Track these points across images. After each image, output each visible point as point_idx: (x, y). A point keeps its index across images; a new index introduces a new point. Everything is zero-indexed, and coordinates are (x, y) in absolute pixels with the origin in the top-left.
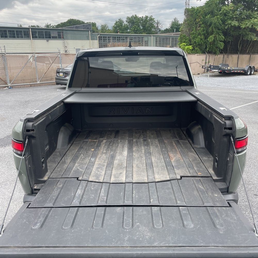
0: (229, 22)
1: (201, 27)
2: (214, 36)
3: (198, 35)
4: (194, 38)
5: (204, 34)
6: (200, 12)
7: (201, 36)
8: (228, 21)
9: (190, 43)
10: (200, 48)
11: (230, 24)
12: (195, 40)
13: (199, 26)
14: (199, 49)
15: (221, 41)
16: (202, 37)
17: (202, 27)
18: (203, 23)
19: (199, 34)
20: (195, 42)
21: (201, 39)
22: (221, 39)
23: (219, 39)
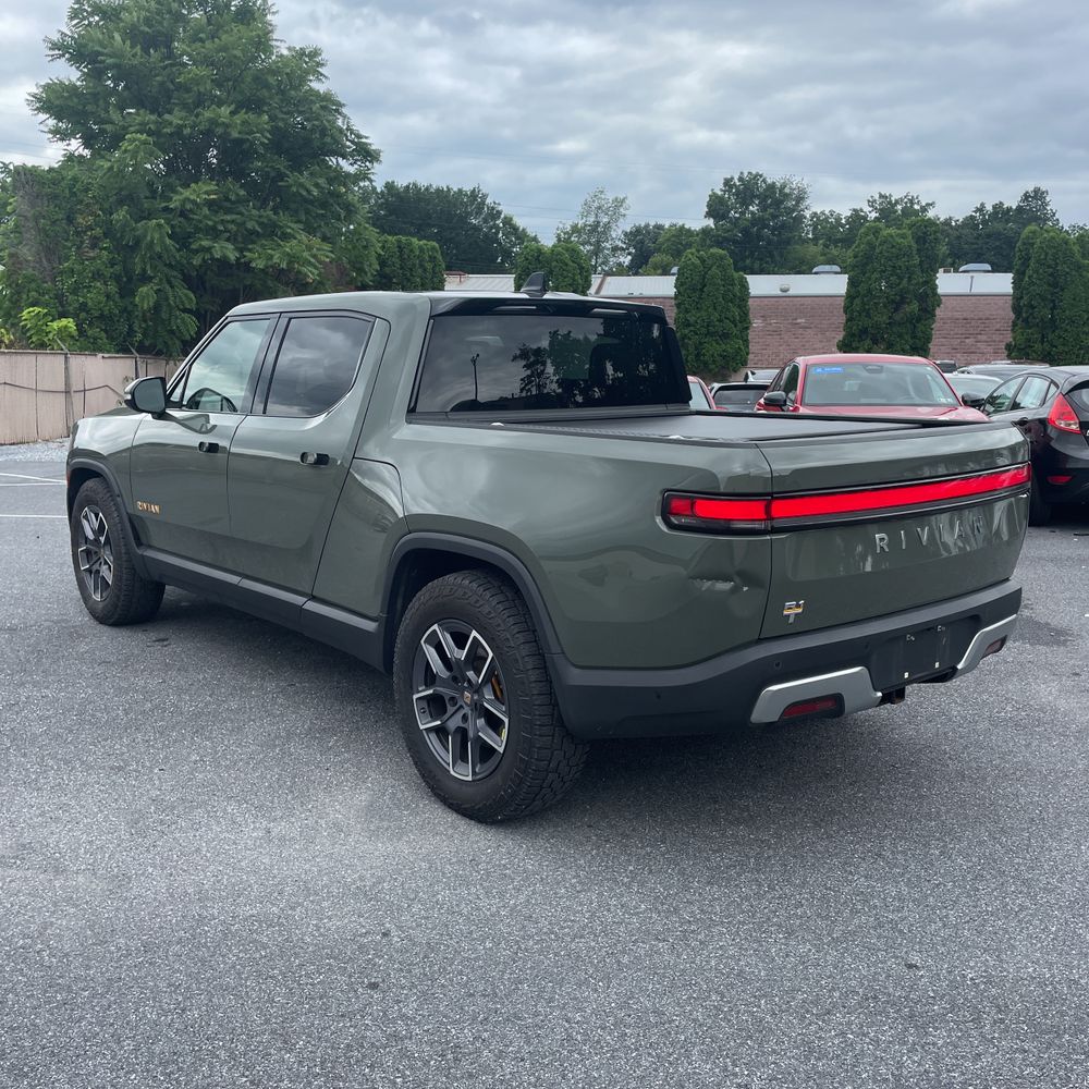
0: (205, 243)
1: (101, 249)
2: (155, 288)
3: (93, 277)
4: (75, 291)
5: (117, 278)
6: (87, 190)
7: (105, 284)
8: (200, 239)
9: (60, 309)
10: (106, 331)
11: (208, 250)
12: (81, 300)
13: (93, 246)
14: (103, 335)
15: (185, 310)
16: (113, 288)
17: (105, 249)
18: (106, 235)
19: (97, 275)
20: (83, 307)
21: (108, 296)
22: (182, 302)
23: (178, 300)
